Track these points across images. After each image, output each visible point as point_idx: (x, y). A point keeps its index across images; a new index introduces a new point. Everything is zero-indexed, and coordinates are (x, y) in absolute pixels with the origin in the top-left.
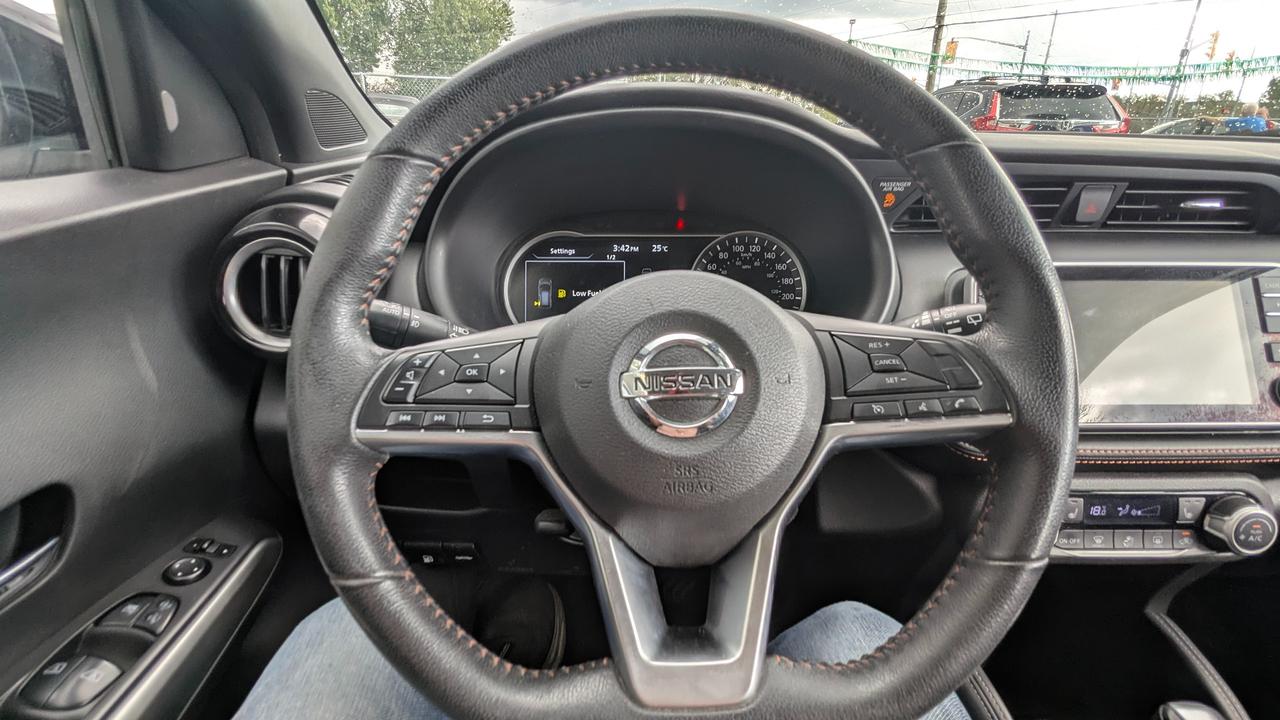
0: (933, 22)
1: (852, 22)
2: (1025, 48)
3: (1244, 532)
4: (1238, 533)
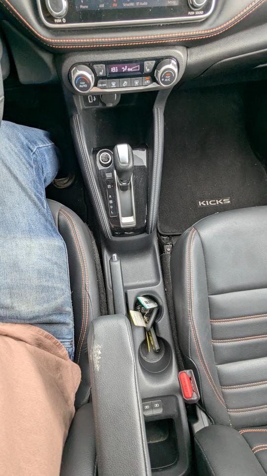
3: (163, 78)
4: (161, 78)
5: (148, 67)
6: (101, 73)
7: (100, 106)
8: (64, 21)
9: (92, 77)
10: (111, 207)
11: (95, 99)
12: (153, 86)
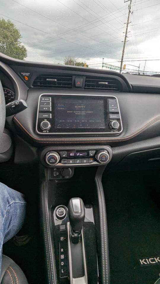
0: (121, 60)
1: (103, 59)
2: (139, 67)
3: (101, 158)
4: (100, 158)
5: (91, 154)
6: (64, 156)
7: (61, 178)
8: (48, 132)
9: (58, 157)
10: (62, 264)
11: (58, 174)
12: (95, 163)
